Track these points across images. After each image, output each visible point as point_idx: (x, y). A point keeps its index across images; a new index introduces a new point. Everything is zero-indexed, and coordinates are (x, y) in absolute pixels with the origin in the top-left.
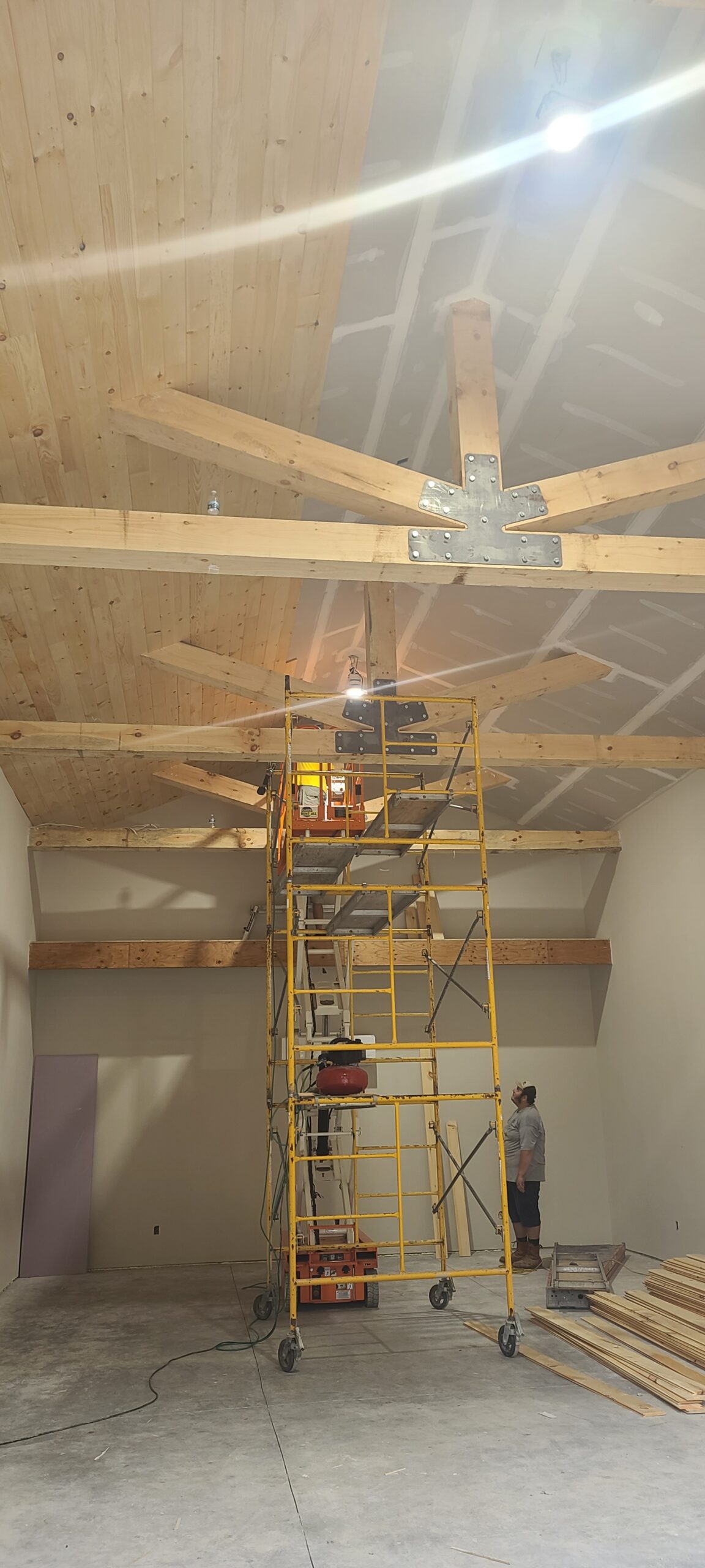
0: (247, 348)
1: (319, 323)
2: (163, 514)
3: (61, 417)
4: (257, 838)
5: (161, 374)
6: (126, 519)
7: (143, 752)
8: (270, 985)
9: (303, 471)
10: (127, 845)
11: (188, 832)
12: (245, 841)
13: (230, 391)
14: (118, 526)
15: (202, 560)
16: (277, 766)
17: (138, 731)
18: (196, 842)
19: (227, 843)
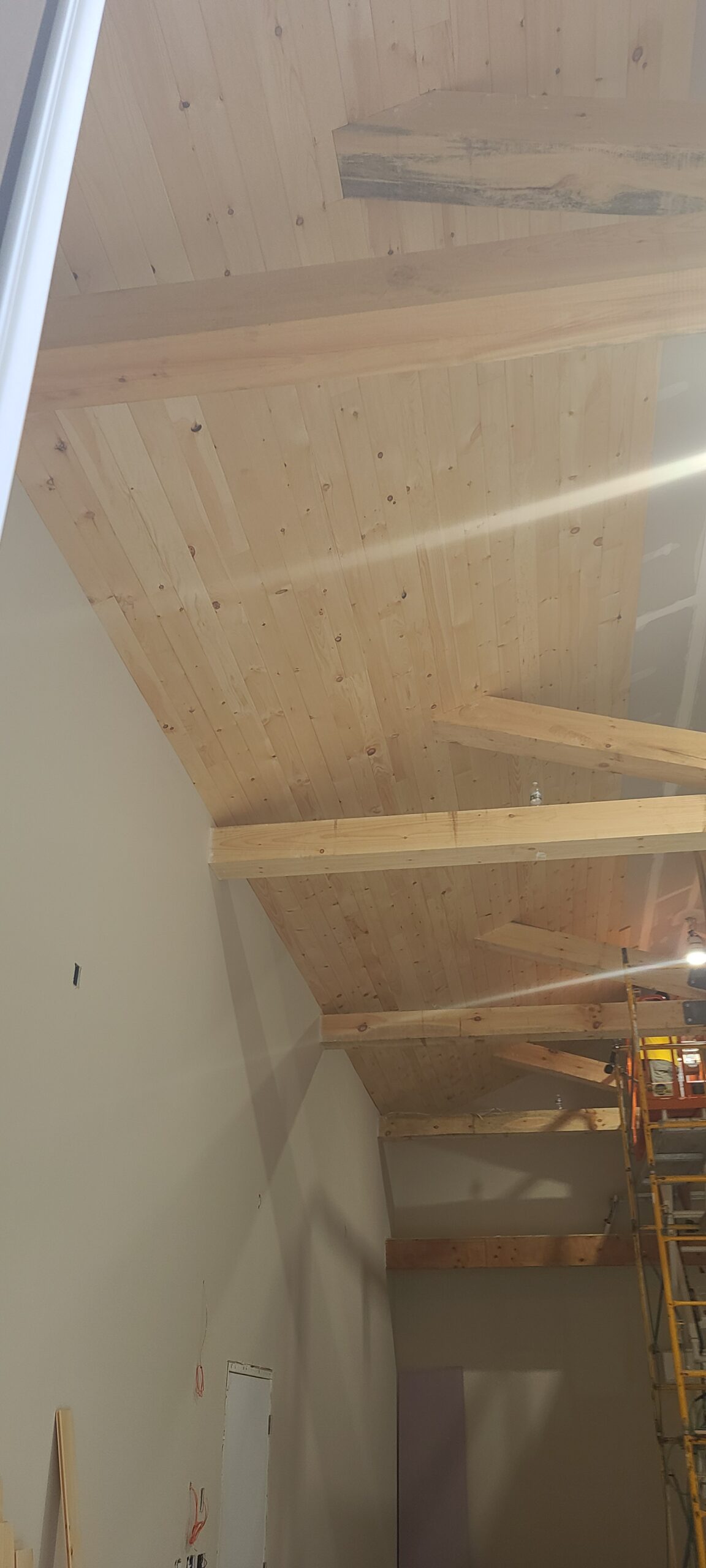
0: (554, 650)
1: (622, 616)
2: (488, 810)
3: (391, 736)
4: (609, 1119)
5: (478, 684)
6: (455, 819)
7: (483, 1036)
8: (643, 1292)
9: (620, 753)
10: (474, 1131)
11: (535, 1116)
12: (597, 1123)
13: (542, 689)
14: (448, 827)
15: (530, 849)
16: (622, 1042)
17: (478, 1015)
18: (545, 1126)
19: (577, 1125)
